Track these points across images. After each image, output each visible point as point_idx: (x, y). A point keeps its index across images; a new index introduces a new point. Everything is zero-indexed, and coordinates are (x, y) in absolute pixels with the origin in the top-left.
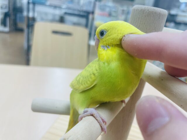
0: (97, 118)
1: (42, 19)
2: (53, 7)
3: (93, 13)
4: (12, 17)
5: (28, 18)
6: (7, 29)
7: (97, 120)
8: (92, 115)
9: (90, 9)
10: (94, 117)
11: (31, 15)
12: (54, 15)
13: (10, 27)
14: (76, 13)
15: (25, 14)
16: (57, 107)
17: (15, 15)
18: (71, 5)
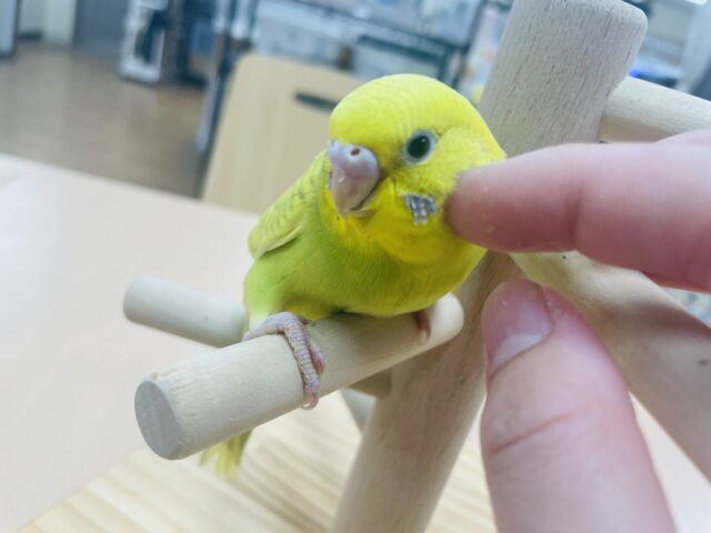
0: (293, 344)
1: (276, 50)
2: (321, 12)
3: (465, 49)
4: (177, 32)
5: (228, 40)
6: (151, 73)
7: (293, 349)
8: (281, 333)
9: (458, 33)
10: (287, 339)
11: (239, 30)
12: (322, 40)
13: (164, 66)
14: (406, 41)
15: (220, 24)
16: (206, 318)
17: (188, 26)
18: (387, 11)
